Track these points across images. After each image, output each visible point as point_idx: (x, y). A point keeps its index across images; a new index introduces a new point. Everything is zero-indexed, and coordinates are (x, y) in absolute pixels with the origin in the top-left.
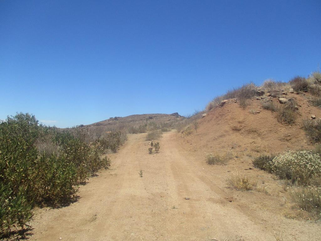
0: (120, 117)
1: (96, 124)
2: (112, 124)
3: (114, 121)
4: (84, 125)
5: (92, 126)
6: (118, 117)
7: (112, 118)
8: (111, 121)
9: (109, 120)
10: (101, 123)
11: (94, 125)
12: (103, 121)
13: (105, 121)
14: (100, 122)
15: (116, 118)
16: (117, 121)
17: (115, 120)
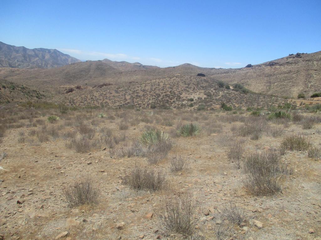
0: (305, 53)
1: (268, 63)
2: (292, 63)
3: (295, 59)
4: (252, 64)
5: (263, 66)
6: (302, 53)
7: (292, 55)
8: (291, 59)
9: (287, 58)
10: (276, 62)
11: (266, 64)
12: (279, 59)
13: (282, 58)
14: (275, 60)
15: (298, 55)
16: (300, 59)
17: (297, 57)
